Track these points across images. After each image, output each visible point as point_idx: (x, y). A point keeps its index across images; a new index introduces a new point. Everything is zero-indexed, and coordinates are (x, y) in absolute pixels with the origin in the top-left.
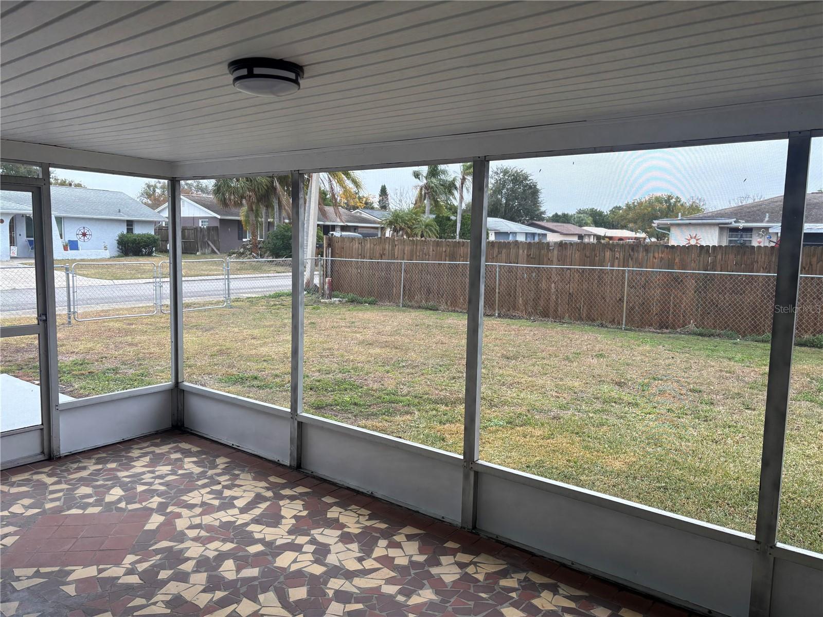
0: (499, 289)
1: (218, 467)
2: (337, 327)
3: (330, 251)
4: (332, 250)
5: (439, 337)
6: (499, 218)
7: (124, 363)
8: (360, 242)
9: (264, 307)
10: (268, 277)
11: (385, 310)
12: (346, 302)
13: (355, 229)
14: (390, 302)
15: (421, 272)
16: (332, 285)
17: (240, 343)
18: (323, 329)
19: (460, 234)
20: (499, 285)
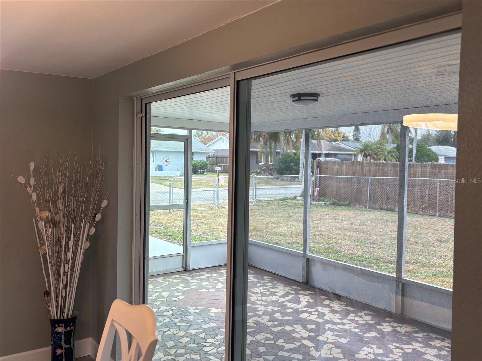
0: (439, 197)
1: (266, 280)
2: (324, 219)
3: (318, 171)
4: (320, 170)
5: (393, 228)
6: (449, 146)
7: (203, 233)
8: (339, 164)
9: (276, 206)
10: (276, 188)
11: (356, 210)
12: (329, 204)
13: (335, 155)
14: (360, 205)
15: (382, 185)
16: (320, 193)
17: (265, 226)
18: (315, 220)
19: (415, 158)
20: (440, 194)
